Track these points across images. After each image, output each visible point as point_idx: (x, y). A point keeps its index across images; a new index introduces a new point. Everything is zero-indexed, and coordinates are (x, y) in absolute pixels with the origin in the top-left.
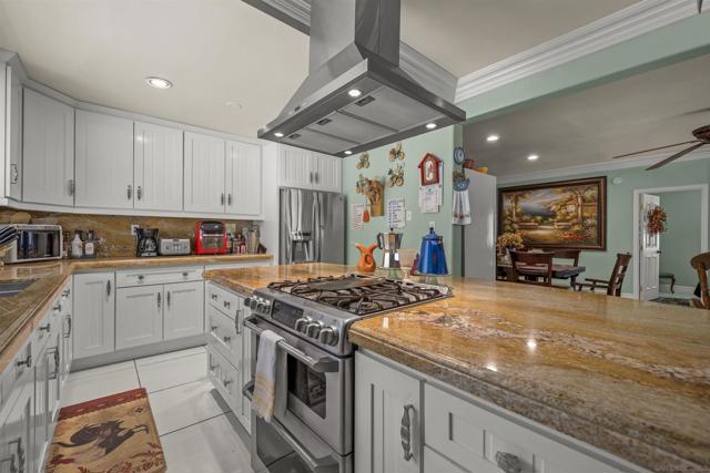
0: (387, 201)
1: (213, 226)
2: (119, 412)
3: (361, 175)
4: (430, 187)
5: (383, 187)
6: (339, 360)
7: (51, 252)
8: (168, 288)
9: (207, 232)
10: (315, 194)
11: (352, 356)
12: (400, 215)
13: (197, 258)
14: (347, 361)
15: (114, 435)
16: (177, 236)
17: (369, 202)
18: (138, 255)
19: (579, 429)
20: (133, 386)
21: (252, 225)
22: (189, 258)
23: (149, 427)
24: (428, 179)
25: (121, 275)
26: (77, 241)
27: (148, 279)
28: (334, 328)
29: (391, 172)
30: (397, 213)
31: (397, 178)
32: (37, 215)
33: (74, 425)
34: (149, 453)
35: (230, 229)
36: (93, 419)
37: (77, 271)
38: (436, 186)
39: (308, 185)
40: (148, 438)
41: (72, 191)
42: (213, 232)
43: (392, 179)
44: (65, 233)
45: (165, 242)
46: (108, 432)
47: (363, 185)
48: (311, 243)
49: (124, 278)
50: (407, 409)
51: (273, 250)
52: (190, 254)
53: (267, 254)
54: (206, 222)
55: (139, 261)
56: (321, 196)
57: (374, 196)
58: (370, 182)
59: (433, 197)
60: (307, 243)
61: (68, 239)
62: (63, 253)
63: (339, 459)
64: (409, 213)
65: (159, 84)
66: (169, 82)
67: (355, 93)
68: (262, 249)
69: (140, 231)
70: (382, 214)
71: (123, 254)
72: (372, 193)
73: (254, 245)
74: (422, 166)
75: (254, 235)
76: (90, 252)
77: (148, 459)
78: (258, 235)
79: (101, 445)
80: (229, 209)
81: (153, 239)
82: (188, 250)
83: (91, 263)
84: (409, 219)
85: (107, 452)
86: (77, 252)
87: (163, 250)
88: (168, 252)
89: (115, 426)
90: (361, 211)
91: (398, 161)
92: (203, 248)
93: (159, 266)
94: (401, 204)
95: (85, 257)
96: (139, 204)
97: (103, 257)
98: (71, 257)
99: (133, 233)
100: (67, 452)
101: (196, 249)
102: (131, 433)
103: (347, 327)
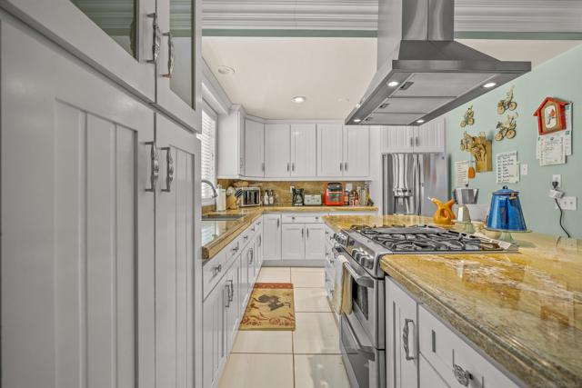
0: (496, 155)
1: (336, 186)
2: (280, 293)
3: (465, 133)
4: (551, 135)
5: (491, 141)
6: (375, 281)
7: (255, 202)
8: (307, 226)
9: (332, 190)
10: (415, 156)
11: (383, 279)
12: (512, 169)
13: (324, 208)
14: (381, 282)
15: (275, 303)
16: (314, 193)
17: (474, 159)
18: (293, 205)
19: (499, 353)
20: (288, 281)
21: (364, 184)
22: (319, 208)
23: (291, 305)
24: (548, 126)
25: (284, 216)
26: (266, 196)
27: (297, 220)
28: (372, 257)
29: (499, 125)
30: (507, 167)
31: (508, 131)
32: (251, 183)
33: (260, 292)
34: (288, 318)
35: (349, 188)
36: (268, 292)
37: (264, 213)
38: (562, 133)
39: (409, 149)
40: (289, 310)
41: (264, 169)
42: (336, 190)
43: (501, 132)
44: (261, 192)
45: (307, 197)
46: (273, 301)
47: (467, 143)
48: (412, 198)
49: (286, 218)
50: (407, 321)
51: (378, 204)
52: (321, 205)
53: (374, 207)
54: (330, 183)
55: (293, 208)
56: (421, 157)
57: (479, 152)
58: (474, 139)
59: (557, 148)
60: (408, 198)
61: (262, 195)
62: (261, 203)
63: (375, 351)
64: (524, 166)
65: (299, 100)
66: (304, 98)
67: (393, 84)
68: (370, 203)
69: (294, 190)
70: (490, 168)
71: (286, 204)
72: (475, 149)
73: (364, 199)
74: (539, 113)
75: (364, 192)
76: (271, 202)
77: (288, 321)
78: (368, 191)
79: (269, 306)
80: (345, 173)
81: (301, 195)
82: (320, 203)
83: (271, 208)
84: (524, 172)
85: (272, 310)
86: (266, 202)
87: (306, 202)
88: (310, 203)
89: (276, 299)
90: (466, 168)
91: (509, 112)
92: (328, 202)
93: (302, 211)
94: (512, 157)
95: (269, 205)
96: (293, 174)
97: (277, 205)
98: (264, 205)
99: (291, 191)
100: (257, 304)
101: (324, 202)
102: (282, 305)
103: (380, 257)
